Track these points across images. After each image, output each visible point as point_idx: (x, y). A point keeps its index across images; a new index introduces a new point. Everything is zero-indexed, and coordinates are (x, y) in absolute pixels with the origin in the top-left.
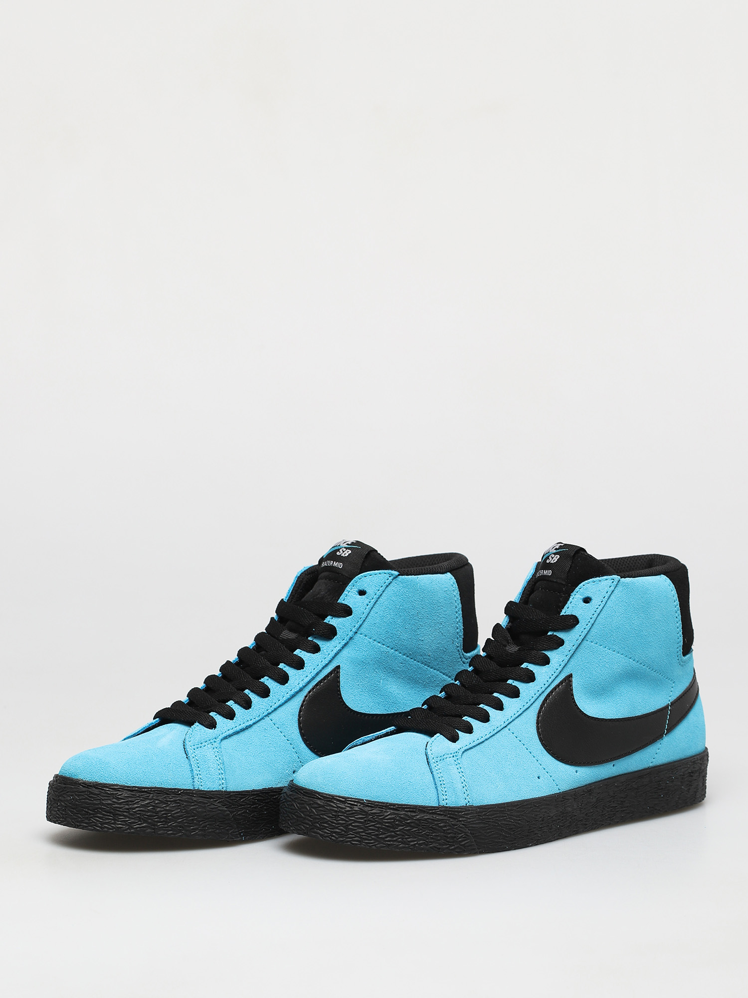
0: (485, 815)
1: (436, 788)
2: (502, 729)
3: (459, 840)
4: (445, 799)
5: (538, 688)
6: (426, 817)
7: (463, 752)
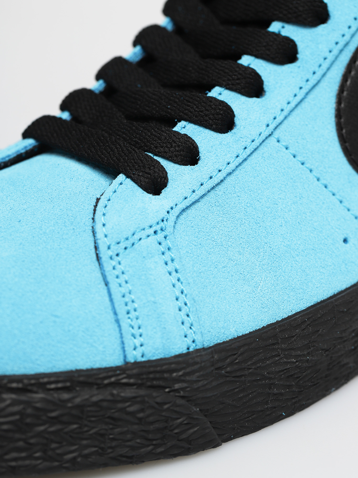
0: (232, 363)
1: (117, 321)
2: (263, 141)
3: (176, 431)
4: (138, 344)
5: (336, 36)
6: (95, 399)
7: (178, 217)
